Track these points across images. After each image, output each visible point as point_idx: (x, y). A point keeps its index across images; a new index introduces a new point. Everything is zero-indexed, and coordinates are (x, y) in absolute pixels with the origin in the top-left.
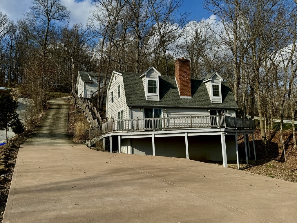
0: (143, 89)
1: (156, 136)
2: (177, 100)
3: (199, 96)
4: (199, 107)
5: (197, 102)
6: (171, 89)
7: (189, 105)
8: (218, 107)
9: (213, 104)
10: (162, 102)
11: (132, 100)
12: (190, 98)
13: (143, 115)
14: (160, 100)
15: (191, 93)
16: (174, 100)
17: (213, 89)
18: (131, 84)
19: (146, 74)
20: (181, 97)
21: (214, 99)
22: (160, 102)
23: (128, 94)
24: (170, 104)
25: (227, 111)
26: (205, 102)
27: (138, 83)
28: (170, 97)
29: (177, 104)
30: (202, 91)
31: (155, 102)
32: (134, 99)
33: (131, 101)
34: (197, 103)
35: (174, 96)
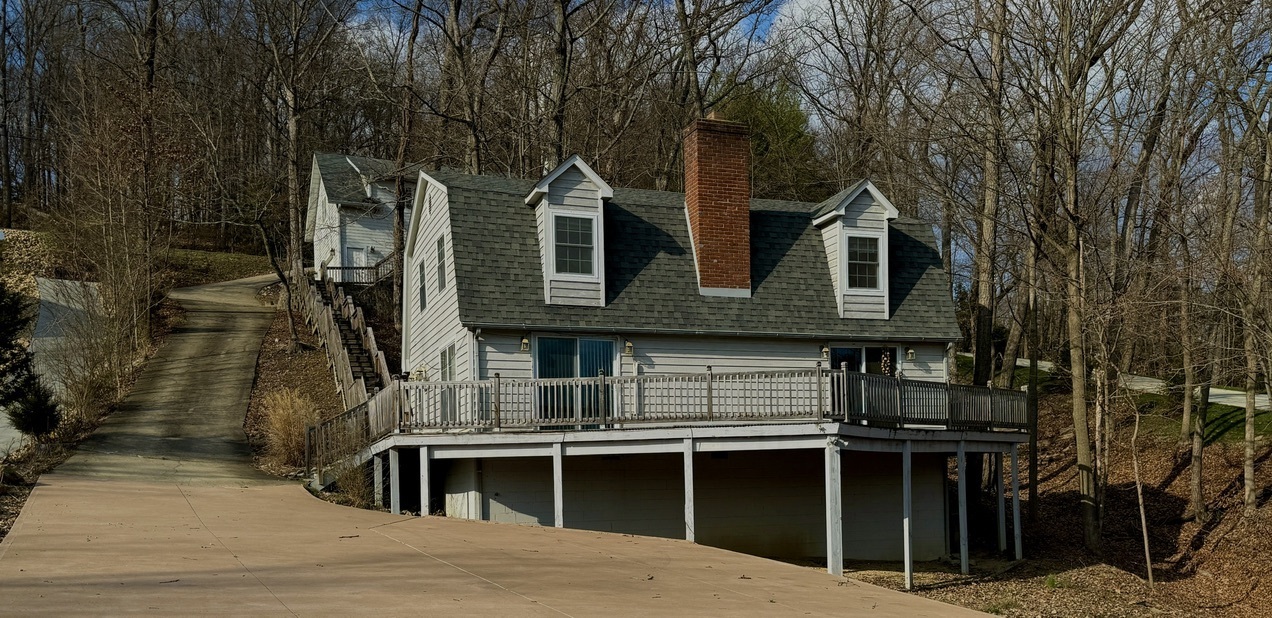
0: (536, 255)
1: (571, 451)
2: (684, 304)
3: (784, 285)
4: (777, 332)
5: (772, 314)
6: (661, 255)
7: (737, 324)
8: (867, 335)
9: (846, 322)
10: (617, 313)
11: (486, 301)
12: (746, 293)
13: (531, 364)
14: (608, 301)
15: (747, 274)
16: (671, 303)
17: (852, 255)
18: (486, 232)
19: (545, 189)
20: (703, 291)
21: (854, 299)
22: (608, 313)
23: (468, 275)
24: (653, 320)
25: (907, 354)
26: (810, 315)
27: (516, 229)
28: (656, 290)
29: (681, 321)
30: (804, 265)
31: (586, 312)
32: (492, 296)
33: (479, 307)
34: (771, 319)
35: (673, 286)
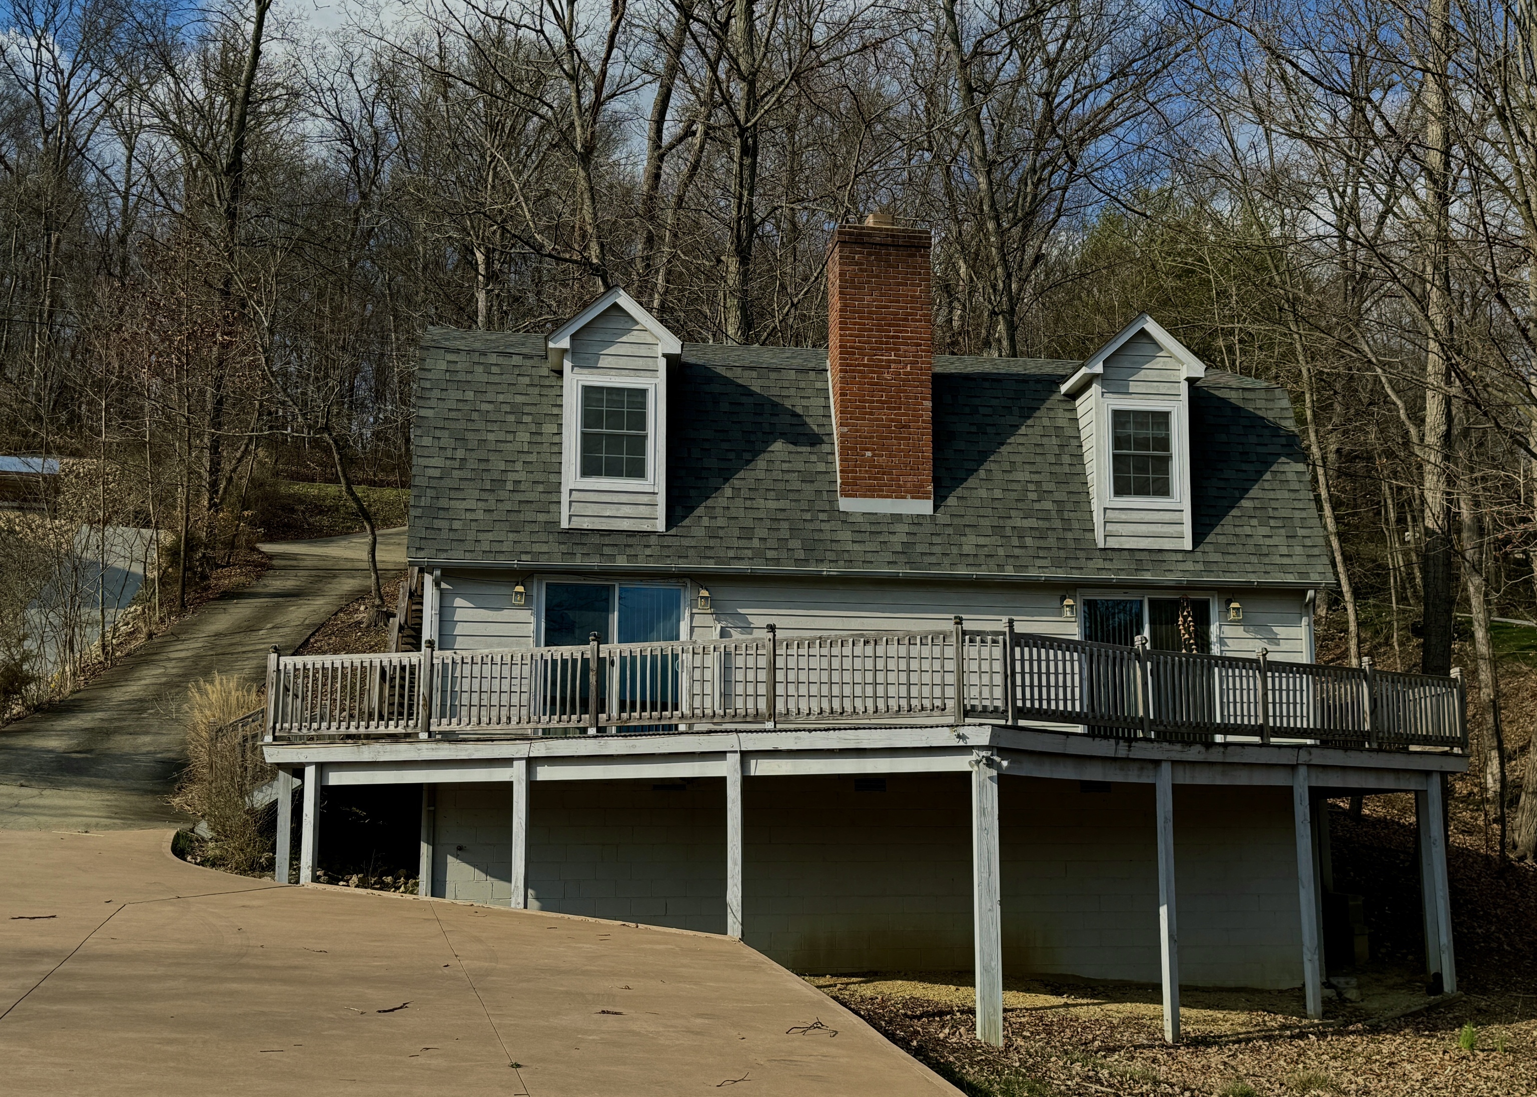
0: (555, 449)
1: (545, 774)
2: (809, 526)
3: (998, 494)
4: (974, 572)
5: (969, 543)
6: (778, 446)
7: (902, 559)
8: (1148, 576)
9: (1110, 554)
10: (686, 542)
11: (457, 525)
12: (925, 507)
13: (532, 627)
14: (671, 521)
15: (927, 474)
16: (785, 525)
17: (1118, 442)
18: (475, 416)
19: (566, 343)
20: (845, 504)
21: (1123, 516)
22: (668, 541)
23: (434, 483)
24: (749, 553)
25: (1228, 610)
26: (1042, 543)
27: (527, 409)
29: (801, 555)
30: (1038, 459)
31: (631, 541)
32: (469, 516)
33: (445, 534)
34: (966, 549)
35: (791, 496)
